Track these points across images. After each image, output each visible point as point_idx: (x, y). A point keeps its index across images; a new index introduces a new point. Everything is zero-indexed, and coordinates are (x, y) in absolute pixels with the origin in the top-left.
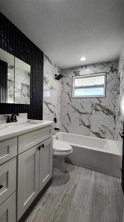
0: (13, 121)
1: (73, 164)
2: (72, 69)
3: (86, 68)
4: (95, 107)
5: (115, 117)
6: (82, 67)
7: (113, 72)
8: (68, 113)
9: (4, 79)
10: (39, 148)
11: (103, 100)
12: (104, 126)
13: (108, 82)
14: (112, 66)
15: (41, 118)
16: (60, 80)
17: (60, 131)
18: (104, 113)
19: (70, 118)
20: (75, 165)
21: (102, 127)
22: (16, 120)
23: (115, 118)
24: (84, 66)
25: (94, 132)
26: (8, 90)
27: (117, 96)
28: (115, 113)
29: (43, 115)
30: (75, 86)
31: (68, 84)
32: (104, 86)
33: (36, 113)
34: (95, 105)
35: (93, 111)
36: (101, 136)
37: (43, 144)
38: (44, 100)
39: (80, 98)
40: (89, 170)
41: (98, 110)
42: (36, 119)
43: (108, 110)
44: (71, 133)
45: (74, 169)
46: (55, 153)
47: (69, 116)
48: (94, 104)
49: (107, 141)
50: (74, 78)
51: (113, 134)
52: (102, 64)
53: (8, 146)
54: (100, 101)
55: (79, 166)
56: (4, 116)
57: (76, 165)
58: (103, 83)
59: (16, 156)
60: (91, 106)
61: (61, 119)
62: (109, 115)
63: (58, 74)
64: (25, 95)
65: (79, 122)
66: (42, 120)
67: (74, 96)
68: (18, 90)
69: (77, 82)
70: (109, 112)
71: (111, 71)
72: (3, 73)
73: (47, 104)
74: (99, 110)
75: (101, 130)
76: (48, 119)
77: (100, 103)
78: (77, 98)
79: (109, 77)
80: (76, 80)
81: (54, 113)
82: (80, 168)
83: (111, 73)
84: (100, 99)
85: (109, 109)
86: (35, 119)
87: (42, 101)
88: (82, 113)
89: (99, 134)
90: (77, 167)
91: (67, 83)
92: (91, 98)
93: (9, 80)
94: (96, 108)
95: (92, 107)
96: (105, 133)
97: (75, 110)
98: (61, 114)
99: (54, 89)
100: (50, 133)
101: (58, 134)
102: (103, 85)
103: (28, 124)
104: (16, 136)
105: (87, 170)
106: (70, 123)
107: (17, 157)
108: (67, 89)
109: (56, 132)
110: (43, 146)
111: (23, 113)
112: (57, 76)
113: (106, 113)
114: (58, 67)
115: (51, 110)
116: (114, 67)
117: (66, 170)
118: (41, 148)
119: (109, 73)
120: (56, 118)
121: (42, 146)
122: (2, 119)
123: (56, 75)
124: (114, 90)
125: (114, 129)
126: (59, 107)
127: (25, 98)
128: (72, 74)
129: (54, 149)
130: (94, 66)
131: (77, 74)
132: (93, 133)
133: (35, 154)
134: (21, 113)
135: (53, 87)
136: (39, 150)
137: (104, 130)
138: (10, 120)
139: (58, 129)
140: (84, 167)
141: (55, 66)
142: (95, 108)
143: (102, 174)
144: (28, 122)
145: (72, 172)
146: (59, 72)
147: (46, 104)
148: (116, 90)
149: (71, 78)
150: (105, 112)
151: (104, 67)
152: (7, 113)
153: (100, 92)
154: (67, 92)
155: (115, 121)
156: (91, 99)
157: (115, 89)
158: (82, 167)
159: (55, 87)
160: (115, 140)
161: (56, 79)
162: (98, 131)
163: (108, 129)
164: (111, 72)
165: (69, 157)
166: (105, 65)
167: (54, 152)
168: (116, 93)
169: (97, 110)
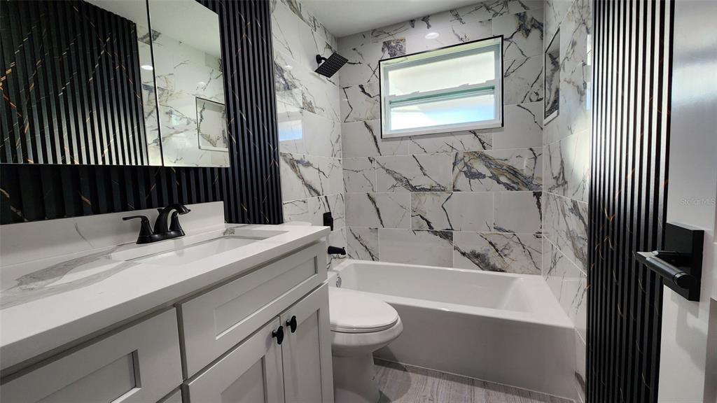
0: (165, 237)
1: (405, 370)
2: (375, 34)
3: (429, 26)
4: (466, 164)
5: (538, 195)
6: (412, 22)
7: (527, 32)
8: (372, 194)
9: (128, 82)
10: (279, 335)
11: (494, 138)
12: (499, 229)
13: (510, 70)
14: (522, 10)
15: (277, 218)
16: (336, 75)
17: (346, 255)
18: (499, 182)
19: (378, 210)
20: (412, 372)
21: (494, 231)
22: (177, 231)
23: (538, 199)
24: (418, 19)
25: (468, 251)
26: (147, 124)
27: (545, 121)
28: (539, 182)
29: (284, 207)
30: (390, 94)
31: (363, 91)
32: (493, 88)
33: (256, 198)
34: (466, 159)
35: (459, 181)
36: (492, 263)
37: (294, 318)
38: (282, 149)
39: (410, 137)
40: (464, 385)
41: (479, 176)
42: (260, 223)
43: (514, 173)
44: (387, 261)
45: (409, 386)
46: (340, 339)
47: (374, 202)
48: (460, 156)
49: (513, 279)
50: (384, 68)
51: (534, 254)
52: (484, 9)
53: (134, 356)
54: (483, 144)
55: (426, 373)
56: (125, 219)
57: (416, 371)
58: (492, 77)
59: (181, 387)
60: (453, 161)
61: (347, 214)
62: (519, 189)
63: (327, 54)
64: (214, 139)
65: (410, 222)
66: (283, 223)
67: (387, 133)
68: (185, 121)
69: (397, 81)
70: (515, 179)
71: (519, 30)
72: (123, 61)
73: (294, 164)
74: (481, 174)
75: (490, 243)
76: (301, 217)
77: (484, 148)
78: (402, 138)
79: (511, 53)
80: (391, 73)
81: (323, 197)
82: (430, 380)
83: (519, 38)
84: (484, 136)
85: (518, 167)
86: (255, 223)
87: (275, 155)
88: (420, 190)
89: (484, 256)
90: (420, 376)
91: (361, 87)
92: (451, 134)
93: (147, 88)
94: (470, 168)
95: (454, 164)
96: (506, 252)
97: (394, 182)
98: (345, 199)
99: (316, 110)
100: (316, 272)
101: (342, 265)
102: (492, 85)
103: (227, 241)
104: (172, 303)
105: (456, 384)
106: (380, 227)
107: (184, 389)
108: (363, 107)
109: (333, 260)
110: (293, 324)
111: (207, 201)
112: (323, 61)
113: (505, 184)
114: (325, 30)
115: (310, 187)
116: (529, 17)
117: (381, 392)
118: (287, 331)
119: (512, 37)
120: (329, 214)
121: (288, 324)
122: (120, 231)
123: (319, 59)
124: (534, 98)
125: (538, 235)
126: (339, 173)
127: (212, 148)
128: (376, 52)
129: (335, 326)
130: (457, 15)
131: (395, 51)
132: (464, 254)
133: (263, 359)
134: (199, 201)
135: (310, 103)
136: (280, 342)
137: (500, 242)
138: (155, 233)
139: (342, 251)
140: (441, 376)
141: (314, 24)
142: (465, 169)
143: (508, 395)
144: (227, 234)
145: (403, 398)
146: (330, 48)
147: (293, 166)
148: (541, 99)
149: (375, 65)
150: (503, 179)
151: (494, 16)
152: (138, 207)
153: (483, 111)
154: (363, 116)
155: (539, 207)
156: (450, 139)
157: (537, 94)
158: (434, 375)
159: (318, 103)
160: (540, 274)
161: (319, 71)
162: (480, 247)
163: (515, 239)
164: (519, 34)
165: (392, 347)
166: (498, 9)
167: (334, 336)
168: (539, 108)
169: (472, 175)
